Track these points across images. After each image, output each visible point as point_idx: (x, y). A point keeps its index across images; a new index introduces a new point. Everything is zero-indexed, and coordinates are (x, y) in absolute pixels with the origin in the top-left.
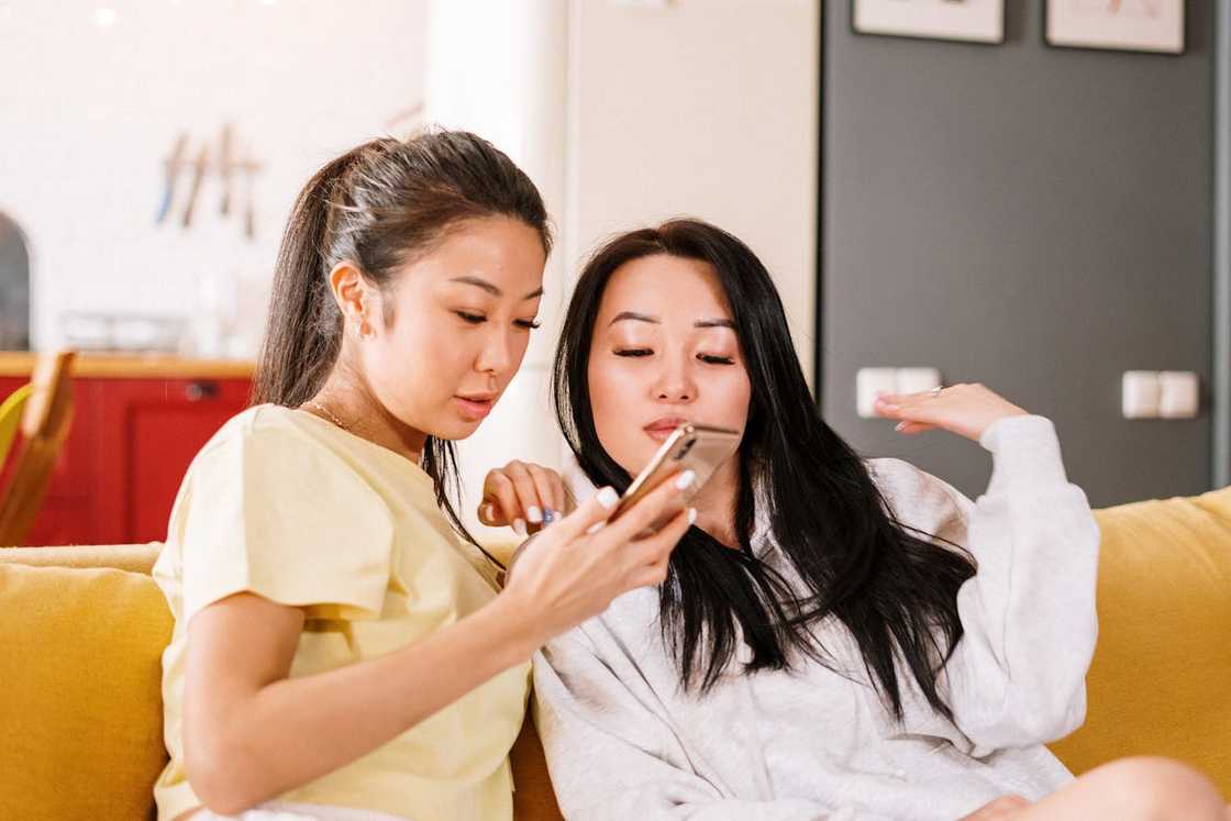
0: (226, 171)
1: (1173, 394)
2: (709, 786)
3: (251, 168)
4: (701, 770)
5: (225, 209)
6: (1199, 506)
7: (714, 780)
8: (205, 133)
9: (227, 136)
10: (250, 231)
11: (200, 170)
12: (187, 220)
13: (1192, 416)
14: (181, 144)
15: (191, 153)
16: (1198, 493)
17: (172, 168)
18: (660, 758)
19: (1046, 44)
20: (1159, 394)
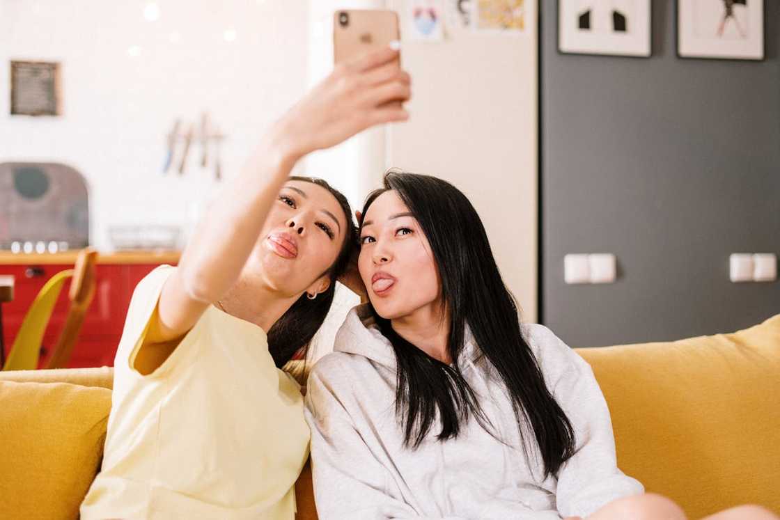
0: (204, 142)
1: (761, 267)
2: (411, 509)
3: (219, 138)
4: (409, 499)
5: (204, 163)
6: (731, 339)
7: (414, 506)
8: (191, 118)
9: (204, 120)
10: (218, 175)
11: (189, 140)
12: (181, 170)
13: (772, 280)
14: (177, 125)
15: (184, 130)
16: (734, 331)
17: (172, 140)
18: (384, 492)
19: (678, 56)
20: (753, 267)
